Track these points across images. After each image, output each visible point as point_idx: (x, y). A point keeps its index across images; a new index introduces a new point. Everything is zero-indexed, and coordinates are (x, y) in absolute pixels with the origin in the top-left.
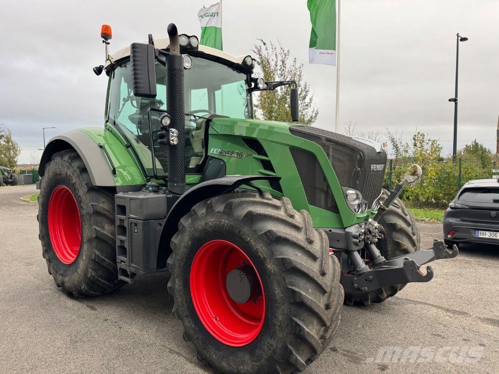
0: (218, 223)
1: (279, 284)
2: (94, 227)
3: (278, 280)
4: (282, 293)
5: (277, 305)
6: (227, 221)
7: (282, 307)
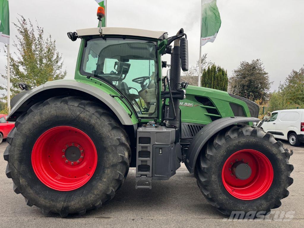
0: (248, 141)
1: (283, 164)
2: (119, 155)
3: (283, 162)
4: (285, 167)
5: (282, 173)
6: (254, 140)
7: (285, 173)
